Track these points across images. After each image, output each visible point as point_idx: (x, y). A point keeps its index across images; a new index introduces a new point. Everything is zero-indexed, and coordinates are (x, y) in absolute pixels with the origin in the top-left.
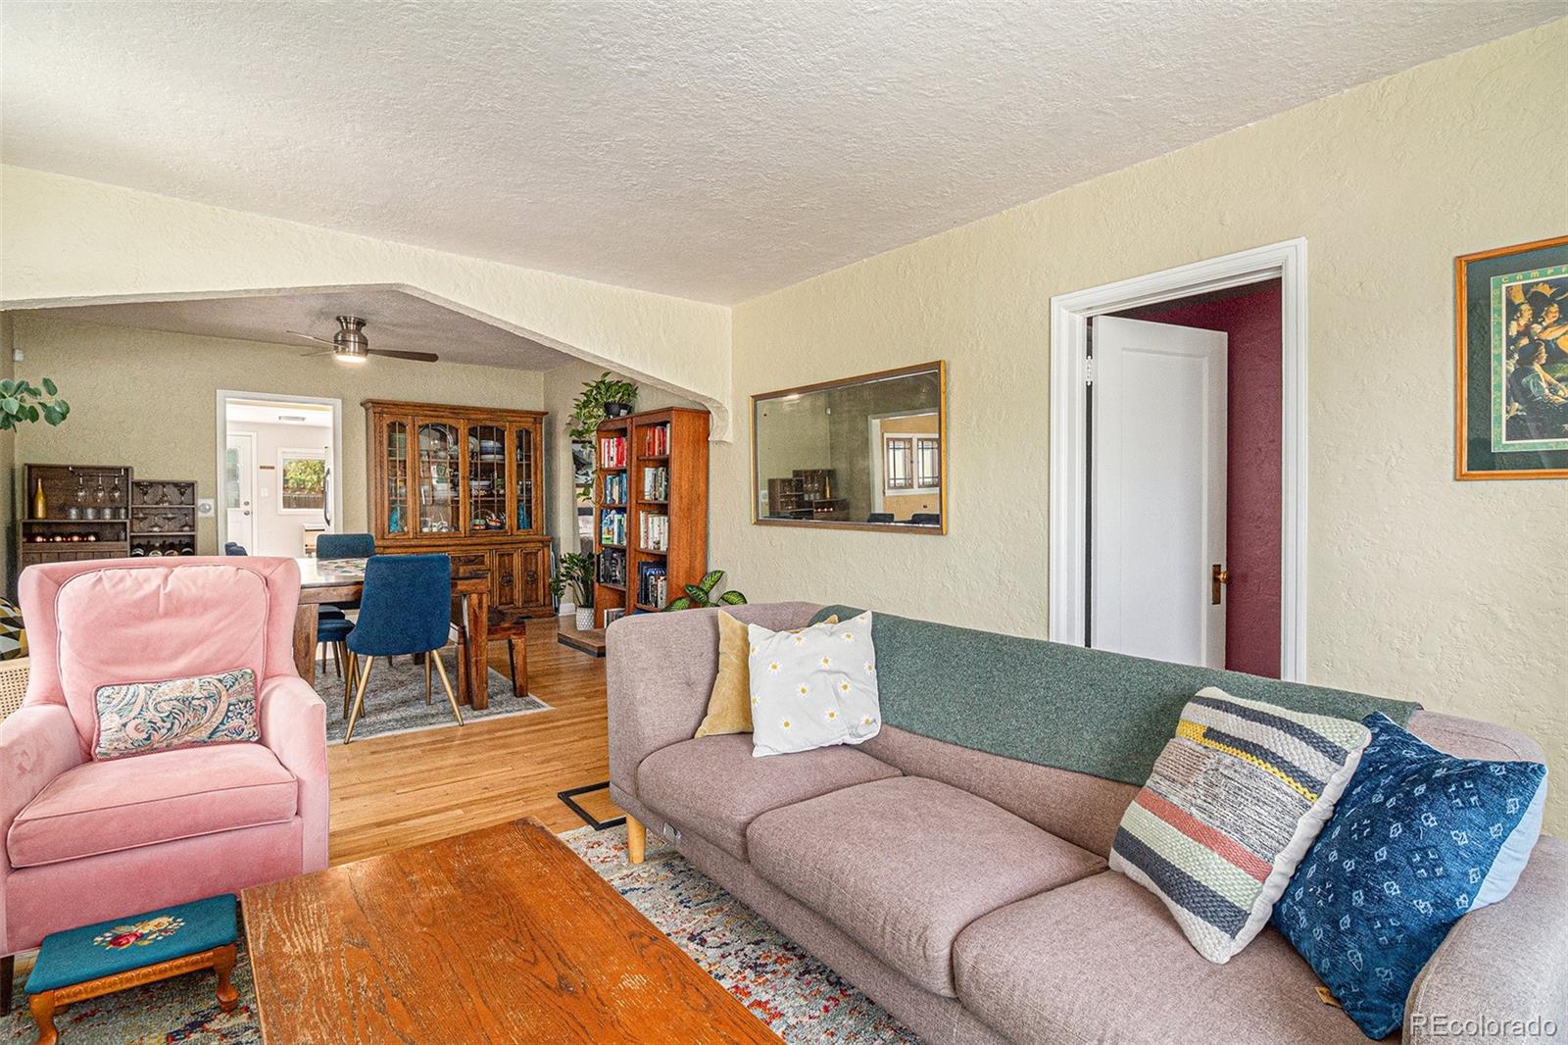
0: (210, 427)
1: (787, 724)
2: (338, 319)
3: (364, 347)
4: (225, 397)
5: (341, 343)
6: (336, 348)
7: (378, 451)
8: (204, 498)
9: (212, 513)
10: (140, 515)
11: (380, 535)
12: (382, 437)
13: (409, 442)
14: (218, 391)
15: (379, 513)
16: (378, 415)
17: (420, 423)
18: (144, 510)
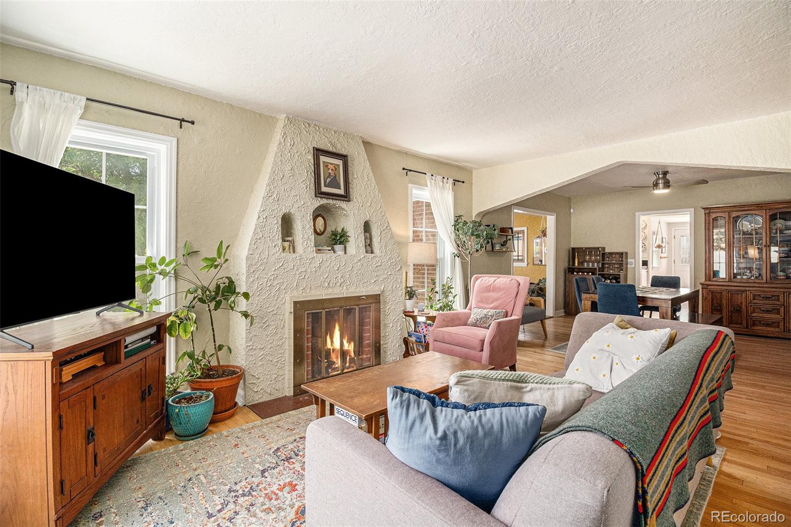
0: (632, 229)
1: (577, 370)
2: (655, 174)
3: (667, 185)
4: (639, 215)
5: (656, 185)
6: (654, 188)
7: (707, 233)
8: (630, 259)
9: (633, 266)
10: (607, 266)
11: (707, 279)
12: (709, 226)
13: (727, 227)
14: (636, 213)
15: (707, 267)
16: (707, 215)
17: (734, 216)
18: (607, 264)
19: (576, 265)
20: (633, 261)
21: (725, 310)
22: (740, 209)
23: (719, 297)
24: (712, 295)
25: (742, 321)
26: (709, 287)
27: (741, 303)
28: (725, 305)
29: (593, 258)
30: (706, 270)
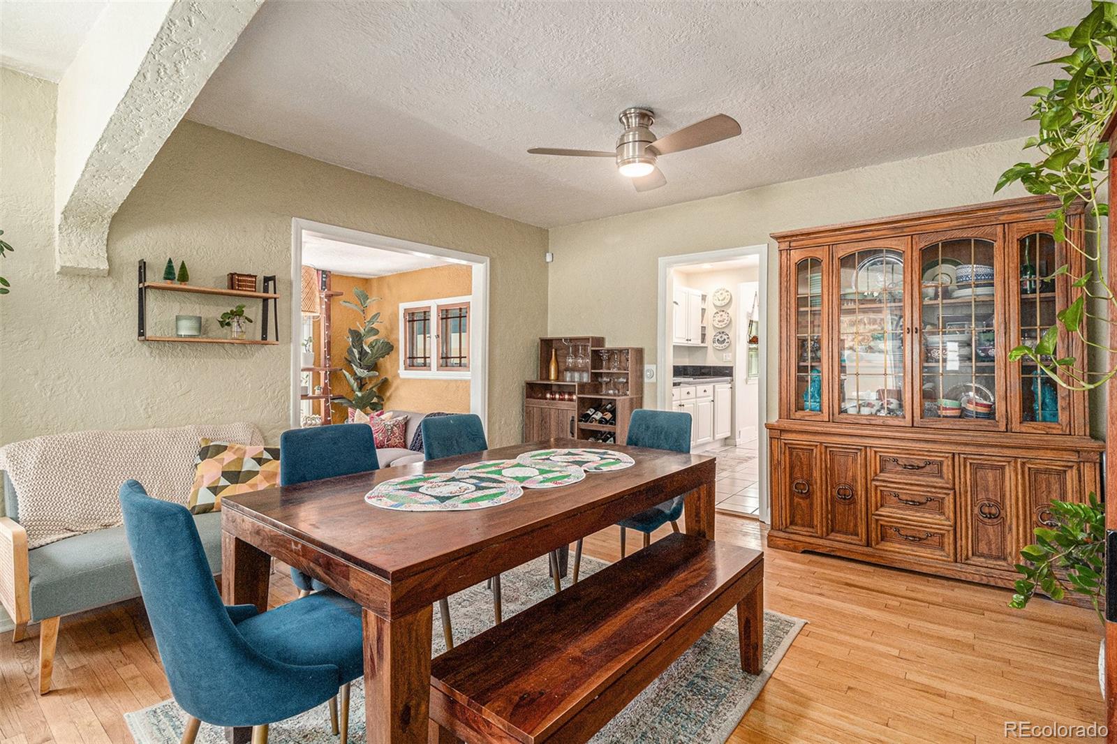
4: (666, 264)
7: (784, 301)
8: (648, 363)
9: (653, 380)
10: (605, 379)
11: (784, 413)
12: (788, 281)
13: (825, 283)
14: (659, 259)
15: (784, 383)
16: (784, 254)
17: (841, 254)
18: (608, 375)
19: (553, 376)
20: (653, 367)
21: (819, 494)
22: (854, 236)
23: (805, 460)
24: (791, 454)
25: (856, 525)
26: (785, 436)
27: (854, 479)
28: (819, 481)
29: (570, 360)
30: (780, 393)
